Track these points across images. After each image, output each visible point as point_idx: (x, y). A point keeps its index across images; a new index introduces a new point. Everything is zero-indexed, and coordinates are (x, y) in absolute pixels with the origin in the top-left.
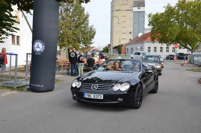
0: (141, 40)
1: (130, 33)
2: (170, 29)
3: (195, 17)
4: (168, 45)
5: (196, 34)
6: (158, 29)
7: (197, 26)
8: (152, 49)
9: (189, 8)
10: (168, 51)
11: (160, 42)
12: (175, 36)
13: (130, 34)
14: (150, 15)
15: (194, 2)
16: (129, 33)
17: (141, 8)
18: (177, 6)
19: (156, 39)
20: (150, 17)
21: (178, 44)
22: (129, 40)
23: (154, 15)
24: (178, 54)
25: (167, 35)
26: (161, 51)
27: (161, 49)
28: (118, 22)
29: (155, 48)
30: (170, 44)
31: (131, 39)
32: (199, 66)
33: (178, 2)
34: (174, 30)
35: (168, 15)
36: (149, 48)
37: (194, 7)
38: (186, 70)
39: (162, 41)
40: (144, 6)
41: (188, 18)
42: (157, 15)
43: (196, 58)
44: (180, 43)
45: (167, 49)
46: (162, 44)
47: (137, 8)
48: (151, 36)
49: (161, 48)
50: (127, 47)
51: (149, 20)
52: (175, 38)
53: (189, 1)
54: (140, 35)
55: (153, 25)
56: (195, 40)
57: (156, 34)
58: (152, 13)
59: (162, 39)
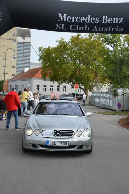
0: (28, 77)
1: (14, 67)
2: (64, 66)
3: (89, 55)
4: (59, 84)
5: (89, 73)
6: (50, 65)
7: (90, 65)
8: (41, 88)
9: (82, 45)
10: (58, 90)
11: (52, 80)
12: (69, 74)
13: (14, 69)
14: (41, 49)
15: (87, 40)
16: (12, 67)
17: (26, 38)
18: (71, 42)
19: (47, 76)
20: (41, 51)
21: (71, 83)
22: (12, 75)
23: (45, 49)
24: (72, 94)
25: (59, 73)
26: (52, 90)
27: (51, 88)
28: (14, 56)
29: (45, 86)
30: (62, 83)
31: (14, 74)
32: (102, 108)
33: (71, 38)
34: (68, 68)
35: (61, 51)
36: (38, 86)
37: (88, 45)
38: (95, 113)
39: (53, 79)
40: (29, 36)
41: (82, 55)
42: (49, 49)
43: (96, 100)
44: (73, 82)
45: (58, 88)
46: (54, 82)
47: (21, 38)
48: (42, 72)
49: (51, 86)
50: (10, 84)
51: (40, 54)
52: (69, 76)
53: (82, 38)
54: (26, 70)
55: (44, 60)
56: (88, 80)
57: (47, 71)
58: (42, 47)
59: (54, 76)
